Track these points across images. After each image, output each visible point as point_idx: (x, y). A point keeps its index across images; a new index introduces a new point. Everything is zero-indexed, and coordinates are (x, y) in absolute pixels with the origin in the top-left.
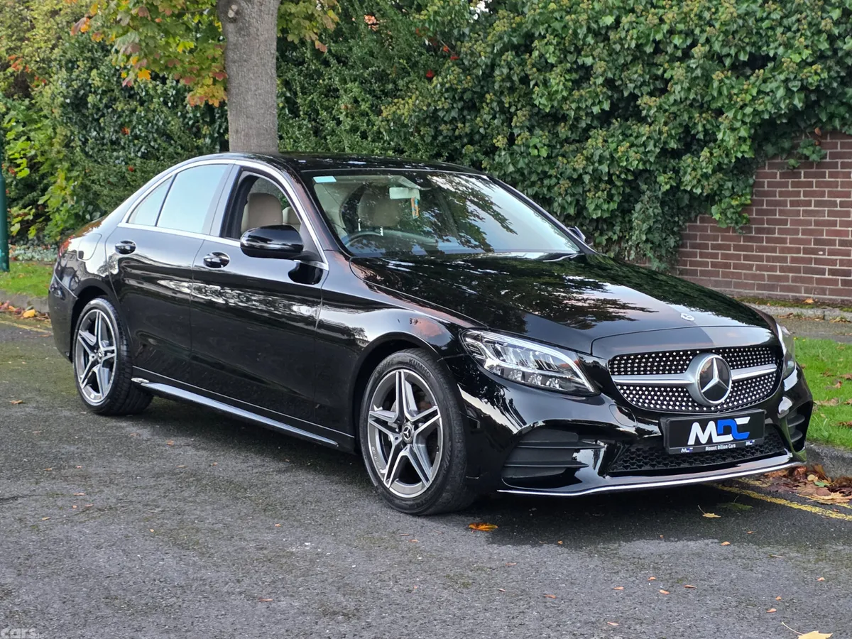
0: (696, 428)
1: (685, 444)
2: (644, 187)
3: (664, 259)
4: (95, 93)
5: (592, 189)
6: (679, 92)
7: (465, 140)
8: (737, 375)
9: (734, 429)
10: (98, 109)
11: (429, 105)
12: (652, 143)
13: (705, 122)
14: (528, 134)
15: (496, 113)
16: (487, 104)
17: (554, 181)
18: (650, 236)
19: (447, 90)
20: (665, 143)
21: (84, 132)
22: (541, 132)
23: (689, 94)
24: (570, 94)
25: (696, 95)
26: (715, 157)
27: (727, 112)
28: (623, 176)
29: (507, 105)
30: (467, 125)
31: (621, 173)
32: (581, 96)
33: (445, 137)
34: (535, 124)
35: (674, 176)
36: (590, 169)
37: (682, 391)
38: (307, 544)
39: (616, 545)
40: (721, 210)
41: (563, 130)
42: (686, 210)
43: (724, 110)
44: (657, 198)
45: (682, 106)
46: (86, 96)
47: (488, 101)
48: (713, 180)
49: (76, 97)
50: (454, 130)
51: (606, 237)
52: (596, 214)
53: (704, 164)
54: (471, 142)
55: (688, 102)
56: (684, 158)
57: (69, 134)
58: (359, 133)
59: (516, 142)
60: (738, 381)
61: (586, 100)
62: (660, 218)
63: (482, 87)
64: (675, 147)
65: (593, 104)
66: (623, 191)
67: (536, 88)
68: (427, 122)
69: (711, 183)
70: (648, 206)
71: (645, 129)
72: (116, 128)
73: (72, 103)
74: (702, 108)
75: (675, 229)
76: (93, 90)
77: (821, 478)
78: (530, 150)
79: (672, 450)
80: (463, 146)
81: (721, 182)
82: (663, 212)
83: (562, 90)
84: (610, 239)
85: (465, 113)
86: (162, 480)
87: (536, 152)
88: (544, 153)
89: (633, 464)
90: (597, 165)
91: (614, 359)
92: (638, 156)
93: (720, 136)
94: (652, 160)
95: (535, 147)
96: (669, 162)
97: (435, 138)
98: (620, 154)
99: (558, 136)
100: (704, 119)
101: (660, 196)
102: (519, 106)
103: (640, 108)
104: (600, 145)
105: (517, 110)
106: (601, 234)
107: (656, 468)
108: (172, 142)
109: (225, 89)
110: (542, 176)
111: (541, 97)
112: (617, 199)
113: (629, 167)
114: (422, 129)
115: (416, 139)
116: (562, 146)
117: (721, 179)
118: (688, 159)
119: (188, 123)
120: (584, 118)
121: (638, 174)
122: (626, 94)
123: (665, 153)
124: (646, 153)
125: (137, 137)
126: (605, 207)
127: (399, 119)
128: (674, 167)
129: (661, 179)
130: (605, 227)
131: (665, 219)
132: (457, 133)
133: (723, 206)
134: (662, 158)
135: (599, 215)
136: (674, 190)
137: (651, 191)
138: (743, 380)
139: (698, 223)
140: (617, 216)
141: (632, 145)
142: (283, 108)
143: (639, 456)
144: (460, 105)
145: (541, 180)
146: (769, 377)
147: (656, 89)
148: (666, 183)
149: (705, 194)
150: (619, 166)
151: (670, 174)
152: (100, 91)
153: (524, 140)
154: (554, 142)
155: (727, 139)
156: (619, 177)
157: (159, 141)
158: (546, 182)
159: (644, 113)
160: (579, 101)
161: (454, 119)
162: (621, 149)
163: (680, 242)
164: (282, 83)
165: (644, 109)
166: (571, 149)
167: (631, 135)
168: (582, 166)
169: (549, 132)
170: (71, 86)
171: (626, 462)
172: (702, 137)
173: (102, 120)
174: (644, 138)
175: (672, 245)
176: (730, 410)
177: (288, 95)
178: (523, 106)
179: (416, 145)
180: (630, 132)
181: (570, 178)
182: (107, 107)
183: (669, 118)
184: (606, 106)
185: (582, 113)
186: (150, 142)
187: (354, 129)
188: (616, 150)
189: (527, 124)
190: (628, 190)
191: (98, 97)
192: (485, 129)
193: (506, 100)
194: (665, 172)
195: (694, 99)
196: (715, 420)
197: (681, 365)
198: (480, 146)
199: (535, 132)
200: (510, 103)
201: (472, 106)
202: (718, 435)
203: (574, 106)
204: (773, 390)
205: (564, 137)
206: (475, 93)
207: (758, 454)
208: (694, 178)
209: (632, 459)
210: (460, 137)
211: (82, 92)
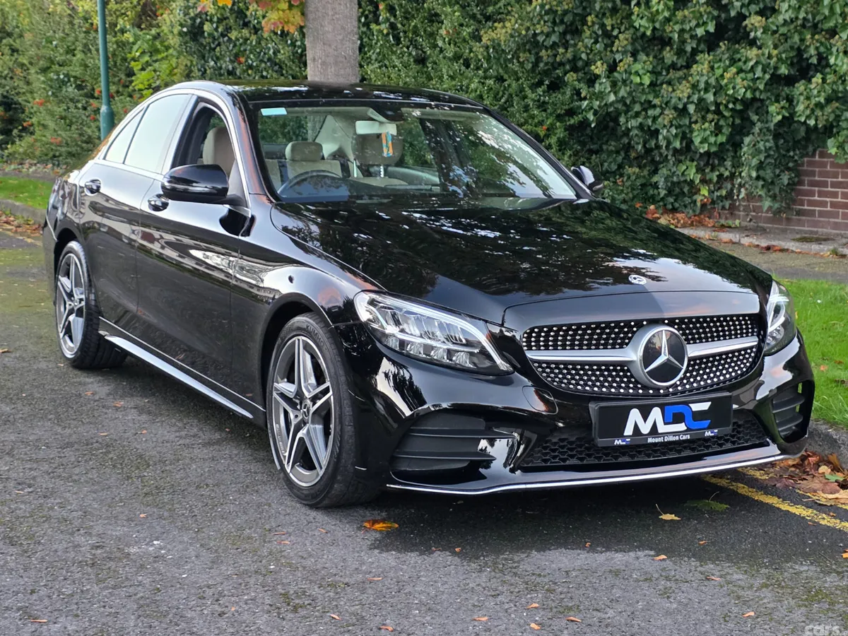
0: (635, 415)
1: (620, 434)
2: (755, 118)
3: (778, 198)
4: (211, 21)
5: (699, 120)
6: (786, 11)
7: (568, 67)
8: (694, 351)
9: (689, 417)
10: (214, 38)
11: (528, 29)
12: (760, 67)
13: (818, 45)
14: (632, 59)
15: (598, 36)
16: (589, 27)
17: (658, 111)
18: (762, 173)
19: (547, 13)
20: (776, 68)
21: (203, 62)
22: (645, 58)
23: (798, 12)
24: (674, 15)
25: (807, 13)
26: (828, 84)
27: (841, 32)
28: (731, 106)
29: (609, 28)
30: (570, 50)
31: (728, 102)
32: (685, 17)
33: (546, 64)
34: (639, 48)
35: (787, 105)
36: (695, 98)
37: (622, 370)
38: (155, 542)
39: (523, 556)
40: (837, 144)
41: (669, 56)
42: (803, 143)
43: (838, 30)
44: (768, 129)
45: (792, 26)
46: (202, 24)
47: (590, 24)
48: (828, 109)
49: (193, 25)
50: (555, 56)
51: (717, 173)
52: (703, 148)
53: (815, 92)
54: (575, 69)
55: (799, 22)
56: (797, 85)
57: (189, 65)
58: (461, 61)
59: (618, 68)
60: (694, 359)
61: (690, 21)
62: (772, 153)
63: (584, 8)
64: (786, 72)
65: (698, 25)
66: (733, 123)
67: (636, 9)
68: (527, 47)
69: (826, 113)
70: (759, 139)
71: (753, 53)
72: (232, 58)
73: (189, 32)
74: (815, 28)
75: (791, 165)
76: (208, 18)
77: (836, 469)
78: (632, 77)
79: (602, 442)
80: (565, 74)
81: (838, 113)
82: (777, 146)
83: (663, 11)
84: (720, 176)
85: (568, 37)
86: (67, 452)
87: (638, 80)
88: (647, 81)
89: (554, 457)
90: (702, 93)
91: (532, 330)
92: (745, 83)
93: (832, 61)
94: (762, 87)
95: (637, 73)
96: (783, 90)
97: (536, 65)
98: (725, 81)
99: (664, 61)
100: (817, 41)
101: (772, 128)
102: (623, 29)
103: (748, 29)
104: (704, 71)
105: (620, 33)
106: (712, 170)
107: (585, 462)
108: (284, 72)
109: (303, 14)
110: (646, 106)
111: (642, 18)
112: (727, 131)
113: (736, 96)
114: (521, 55)
115: (515, 66)
116: (668, 73)
117: (837, 108)
118: (800, 86)
119: (297, 52)
120: (689, 41)
121: (747, 104)
122: (733, 14)
123: (776, 79)
124: (754, 80)
125: (250, 67)
126: (712, 140)
127: (499, 45)
128: (788, 95)
129: (773, 109)
130: (716, 162)
131: (779, 153)
132: (558, 59)
133: (841, 139)
134: (775, 86)
135: (706, 149)
136: (788, 121)
137: (762, 122)
138: (701, 358)
139: (817, 158)
140: (728, 150)
141: (740, 71)
142: (388, 34)
143: (563, 447)
144: (561, 29)
145: (645, 110)
146: (746, 353)
147: (766, 8)
148: (778, 114)
149: (820, 126)
150: (726, 95)
151: (783, 103)
152: (215, 19)
153: (626, 66)
154: (659, 68)
155: (840, 64)
156: (726, 106)
157: (270, 71)
158: (650, 112)
159: (752, 35)
160: (683, 22)
161: (554, 45)
162: (727, 75)
163: (796, 180)
164: (386, 9)
165: (751, 31)
166: (677, 75)
167: (740, 60)
168: (686, 95)
169: (655, 57)
170: (188, 14)
171: (546, 454)
172: (815, 62)
173: (218, 49)
174: (751, 63)
175: (786, 182)
176: (687, 393)
177: (392, 20)
178: (626, 29)
179: (516, 73)
180: (738, 56)
181: (675, 108)
182: (223, 35)
183: (780, 40)
184: (711, 28)
185: (687, 36)
186: (262, 72)
187: (457, 57)
188: (722, 76)
189: (629, 48)
190: (738, 121)
191: (215, 25)
192: (588, 54)
193: (608, 22)
194: (777, 101)
195: (804, 19)
196: (662, 406)
197: (621, 339)
198: (585, 73)
199: (639, 57)
200: (612, 25)
201: (574, 30)
202: (665, 424)
203: (677, 28)
204: (751, 368)
205: (670, 62)
206: (576, 14)
207: (729, 446)
208: (807, 107)
209: (554, 451)
210: (561, 64)
211: (198, 20)
